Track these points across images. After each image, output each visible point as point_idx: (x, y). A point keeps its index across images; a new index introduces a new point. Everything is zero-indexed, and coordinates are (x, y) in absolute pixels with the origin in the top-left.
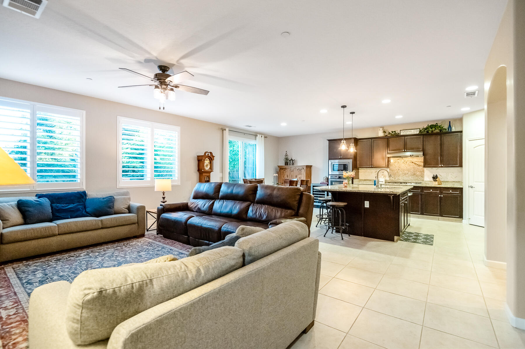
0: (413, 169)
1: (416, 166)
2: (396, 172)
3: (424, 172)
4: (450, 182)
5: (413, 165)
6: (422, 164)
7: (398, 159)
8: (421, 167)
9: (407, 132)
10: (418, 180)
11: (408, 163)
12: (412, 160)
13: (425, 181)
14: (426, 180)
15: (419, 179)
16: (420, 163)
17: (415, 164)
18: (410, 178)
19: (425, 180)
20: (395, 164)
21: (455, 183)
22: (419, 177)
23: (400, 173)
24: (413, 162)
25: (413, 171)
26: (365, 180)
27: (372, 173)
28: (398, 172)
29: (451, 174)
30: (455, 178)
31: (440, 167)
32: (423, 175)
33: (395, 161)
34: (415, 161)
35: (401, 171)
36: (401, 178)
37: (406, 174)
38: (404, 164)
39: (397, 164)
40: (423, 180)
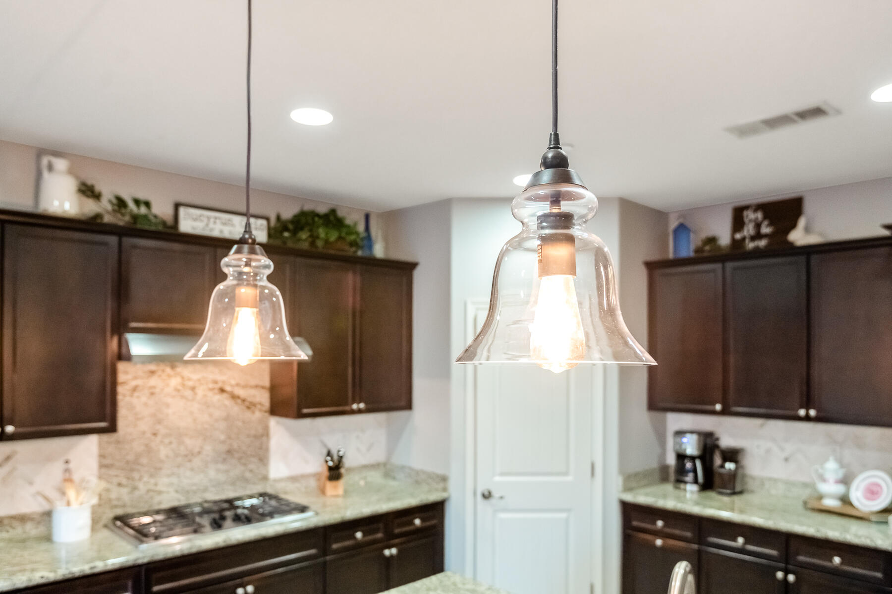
0: (222, 425)
1: (236, 409)
2: (138, 447)
3: (269, 436)
5: (226, 403)
6: (264, 398)
8: (258, 415)
9: (211, 225)
10: (247, 480)
11: (200, 392)
12: (220, 378)
13: (275, 481)
14: (278, 476)
15: (250, 474)
16: (253, 392)
17: (234, 397)
18: (212, 473)
19: (272, 476)
20: (135, 401)
22: (252, 466)
23: (163, 452)
24: (222, 390)
25: (222, 437)
28: (148, 449)
31: (353, 412)
32: (267, 450)
33: (134, 383)
34: (233, 382)
35: (167, 441)
36: (166, 480)
37: (190, 456)
38: (183, 397)
39: (144, 399)
40: (265, 478)
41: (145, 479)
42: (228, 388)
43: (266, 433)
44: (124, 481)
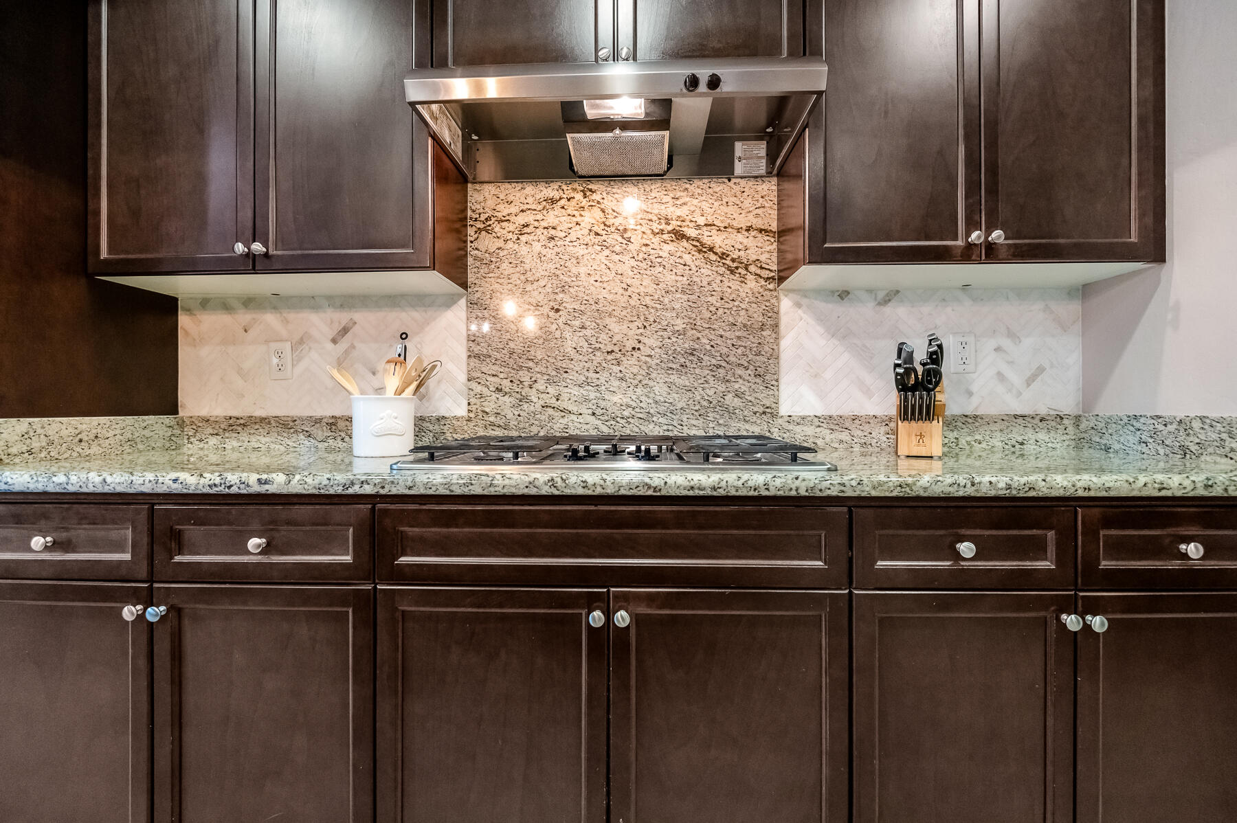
0: (681, 300)
1: (706, 273)
3: (776, 326)
4: (989, 421)
5: (687, 258)
6: (764, 253)
7: (553, 201)
8: (752, 283)
10: (731, 412)
11: (636, 237)
12: (673, 211)
13: (791, 421)
14: (798, 411)
15: (737, 402)
16: (740, 237)
17: (703, 249)
18: (660, 390)
19: (784, 410)
20: (524, 250)
21: (1030, 435)
22: (740, 386)
23: (571, 341)
24: (679, 235)
25: (680, 324)
26: (235, 425)
27: (300, 343)
29: (998, 349)
30: (1030, 381)
32: (775, 356)
33: (521, 220)
34: (701, 221)
35: (577, 323)
36: (575, 391)
37: (616, 353)
38: (604, 246)
39: (537, 247)
40: (770, 412)
41: (540, 386)
42: (691, 232)
43: (772, 323)
44: (506, 384)
